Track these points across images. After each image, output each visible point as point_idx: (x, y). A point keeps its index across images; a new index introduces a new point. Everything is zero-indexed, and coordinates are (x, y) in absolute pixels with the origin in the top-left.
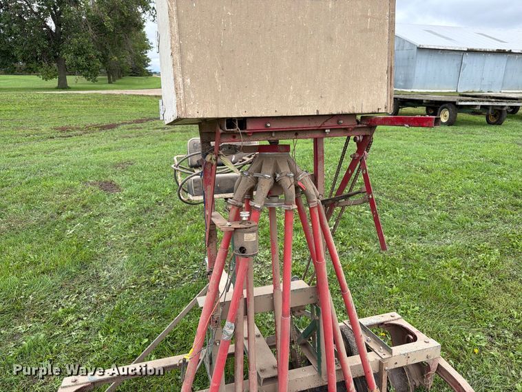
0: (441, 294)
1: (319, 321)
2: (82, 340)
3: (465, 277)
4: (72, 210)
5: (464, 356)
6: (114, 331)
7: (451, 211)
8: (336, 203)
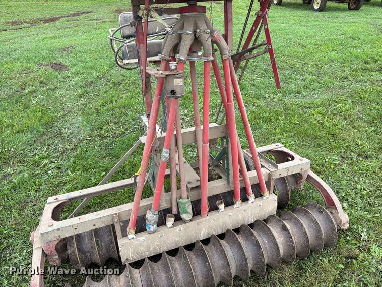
0: (310, 132)
1: (228, 148)
2: (57, 176)
3: (327, 120)
4: (32, 86)
5: (324, 170)
6: (79, 169)
7: (319, 75)
8: (243, 57)
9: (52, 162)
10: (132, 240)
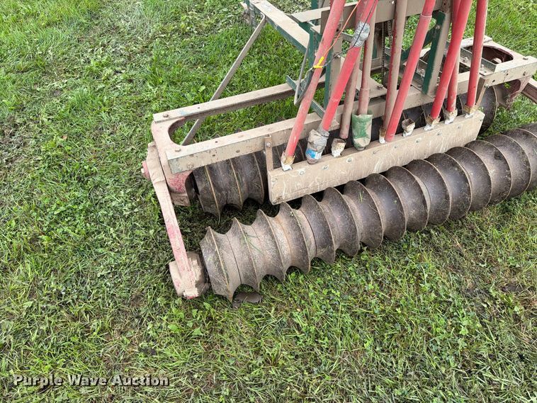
1: (440, 30)
2: (131, 92)
6: (163, 81)
9: (117, 72)
10: (288, 172)
